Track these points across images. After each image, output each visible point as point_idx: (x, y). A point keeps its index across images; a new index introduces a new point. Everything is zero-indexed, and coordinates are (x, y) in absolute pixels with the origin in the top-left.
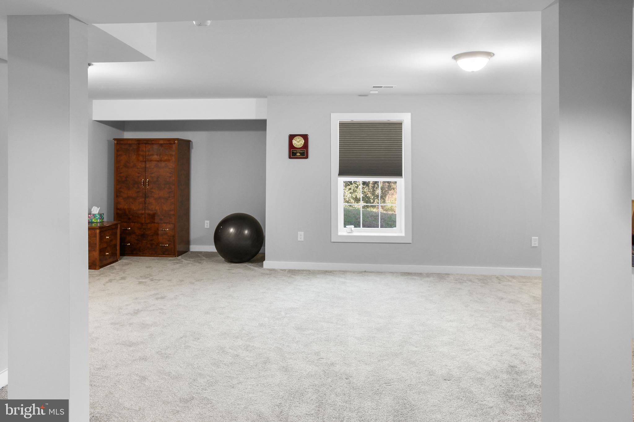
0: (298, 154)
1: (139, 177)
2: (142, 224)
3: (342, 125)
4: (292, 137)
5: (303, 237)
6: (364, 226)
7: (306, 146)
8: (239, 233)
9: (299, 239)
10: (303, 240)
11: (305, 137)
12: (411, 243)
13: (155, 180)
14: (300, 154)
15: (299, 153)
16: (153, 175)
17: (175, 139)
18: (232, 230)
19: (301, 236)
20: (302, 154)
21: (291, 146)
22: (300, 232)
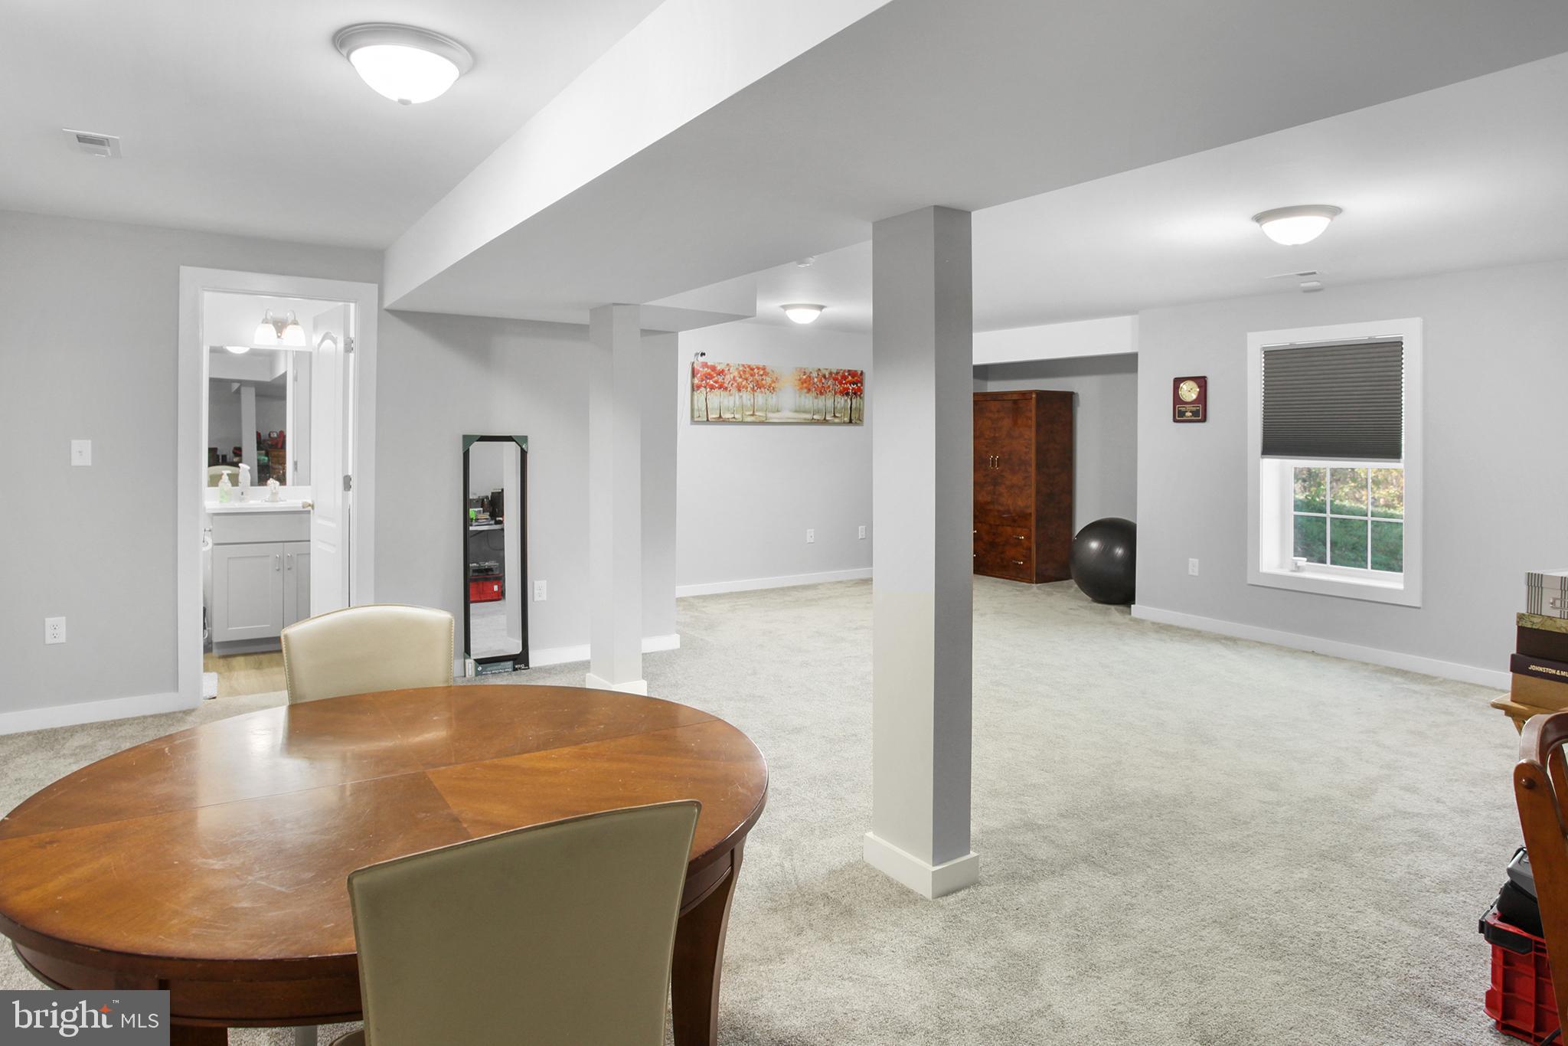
0: (1189, 414)
1: (987, 452)
2: (990, 525)
3: (1270, 355)
4: (1178, 382)
5: (1196, 570)
6: (1333, 562)
7: (1203, 397)
8: (1106, 552)
9: (1191, 573)
10: (1197, 574)
11: (1202, 382)
12: (1419, 608)
13: (1007, 457)
14: (1191, 414)
15: (1191, 412)
16: (1004, 450)
17: (1031, 392)
18: (1094, 545)
19: (1194, 566)
20: (1195, 413)
21: (1177, 399)
22: (1193, 559)
